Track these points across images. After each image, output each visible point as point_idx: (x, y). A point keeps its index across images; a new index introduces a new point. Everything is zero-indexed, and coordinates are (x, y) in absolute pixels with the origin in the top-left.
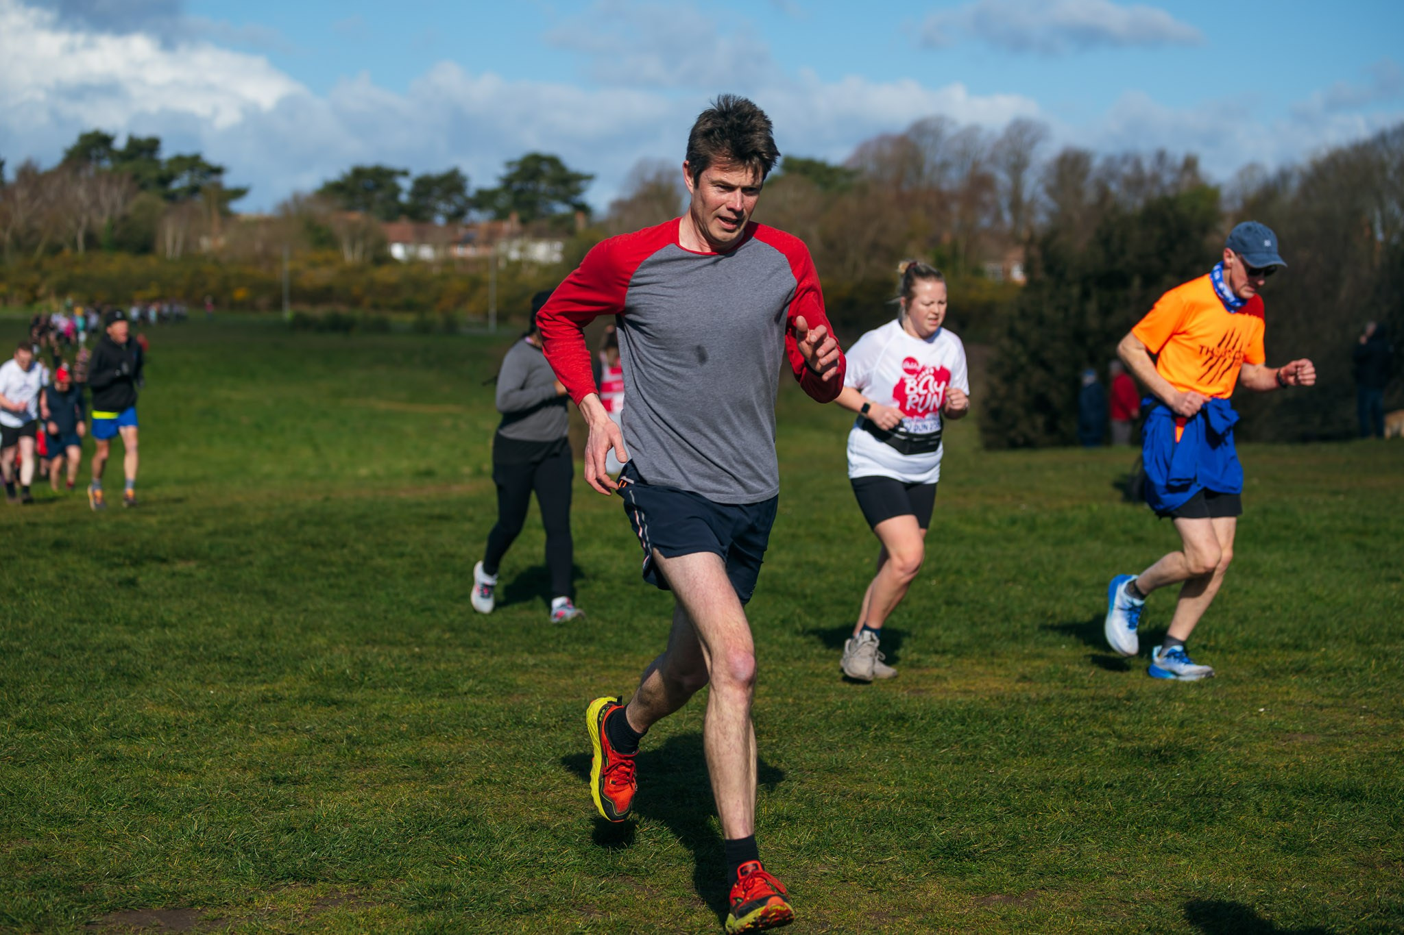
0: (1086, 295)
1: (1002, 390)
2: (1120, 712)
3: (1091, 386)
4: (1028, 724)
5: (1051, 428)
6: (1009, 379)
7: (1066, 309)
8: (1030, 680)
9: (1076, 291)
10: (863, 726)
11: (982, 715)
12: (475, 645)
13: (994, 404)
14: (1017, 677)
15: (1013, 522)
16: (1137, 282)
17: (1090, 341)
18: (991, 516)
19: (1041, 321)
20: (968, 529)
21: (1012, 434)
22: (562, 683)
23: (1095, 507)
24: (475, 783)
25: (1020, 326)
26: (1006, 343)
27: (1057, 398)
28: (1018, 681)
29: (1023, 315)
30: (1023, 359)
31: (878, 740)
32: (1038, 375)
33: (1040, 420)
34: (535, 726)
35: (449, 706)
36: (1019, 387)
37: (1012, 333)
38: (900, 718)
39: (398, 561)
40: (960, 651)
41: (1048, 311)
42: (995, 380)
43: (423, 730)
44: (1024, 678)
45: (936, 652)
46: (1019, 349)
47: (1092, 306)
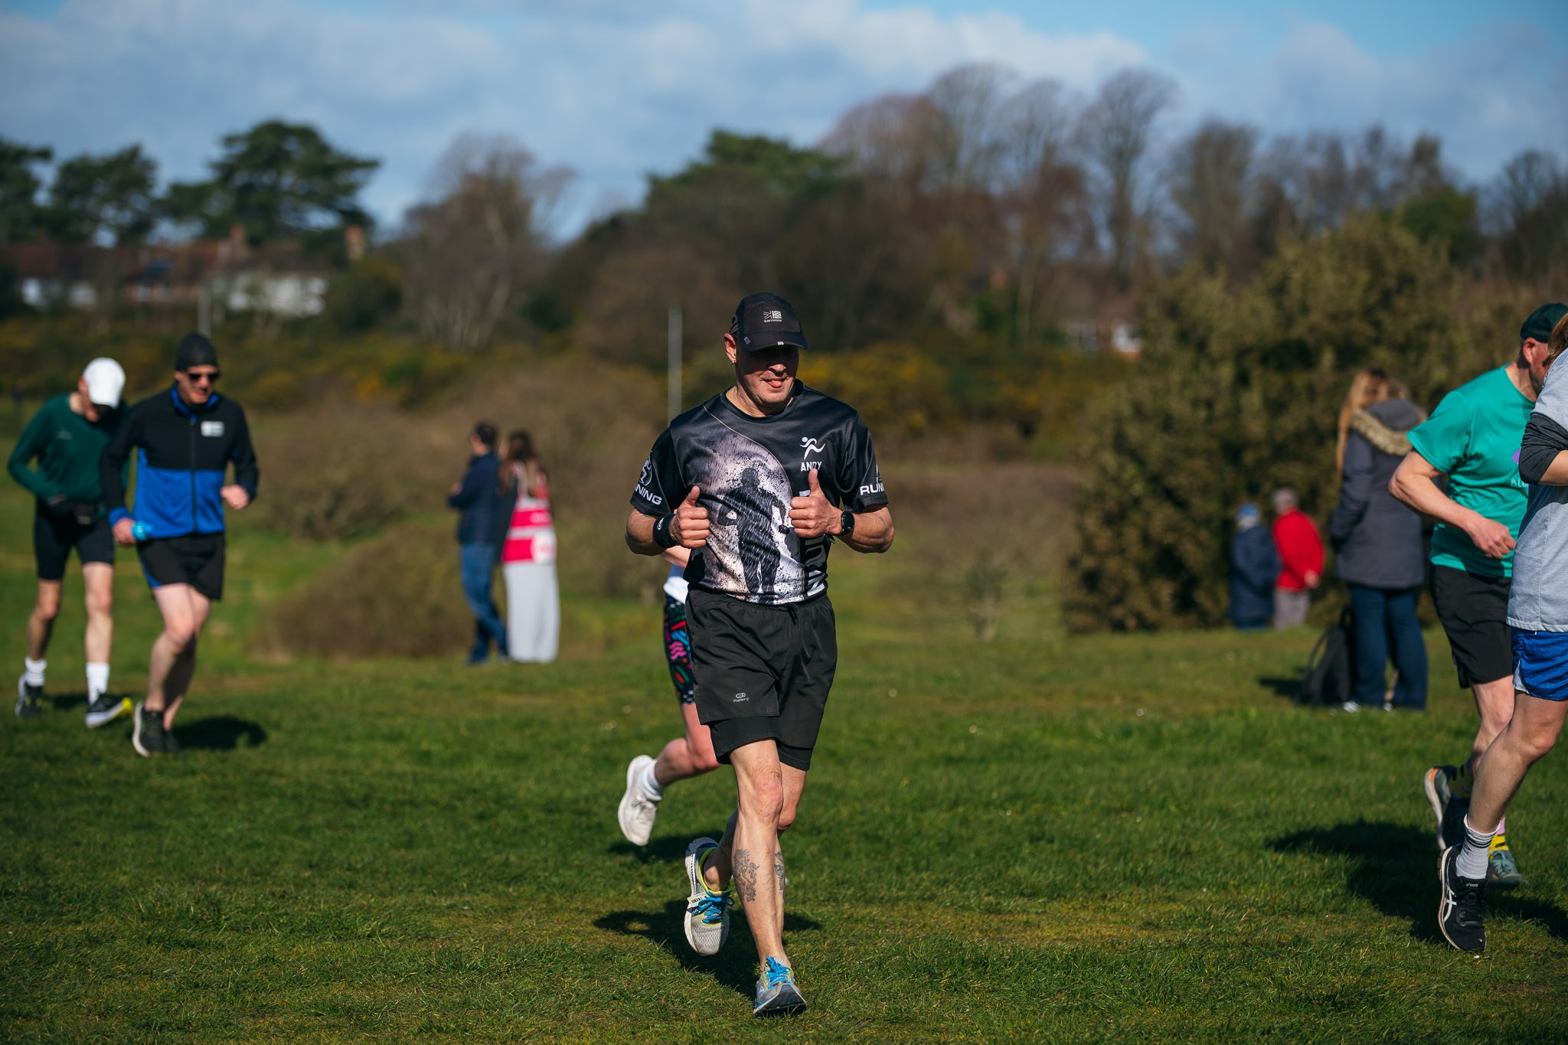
0: (1242, 380)
1: (1104, 539)
2: (1283, 959)
3: (1250, 530)
4: (1156, 972)
5: (1185, 603)
6: (1114, 520)
7: (1209, 404)
8: (1157, 927)
9: (1226, 372)
10: (932, 974)
11: (1094, 960)
12: (351, 886)
13: (1088, 562)
14: (1139, 923)
15: (1127, 733)
16: (1328, 358)
17: (1249, 457)
18: (1091, 724)
19: (1167, 424)
20: (1057, 743)
21: (1118, 612)
22: (498, 927)
23: (1253, 712)
24: (421, 1031)
25: (1134, 433)
26: (1110, 459)
27: (1194, 554)
28: (1141, 928)
29: (1139, 412)
30: (1138, 488)
31: (955, 989)
32: (1162, 516)
33: (1165, 590)
34: (481, 971)
35: (352, 949)
36: (1131, 534)
37: (1120, 444)
38: (981, 964)
39: (190, 780)
40: (1055, 892)
41: (1179, 407)
42: (1092, 522)
43: (329, 973)
44: (1148, 925)
45: (1022, 894)
46: (1131, 469)
47: (1253, 399)
